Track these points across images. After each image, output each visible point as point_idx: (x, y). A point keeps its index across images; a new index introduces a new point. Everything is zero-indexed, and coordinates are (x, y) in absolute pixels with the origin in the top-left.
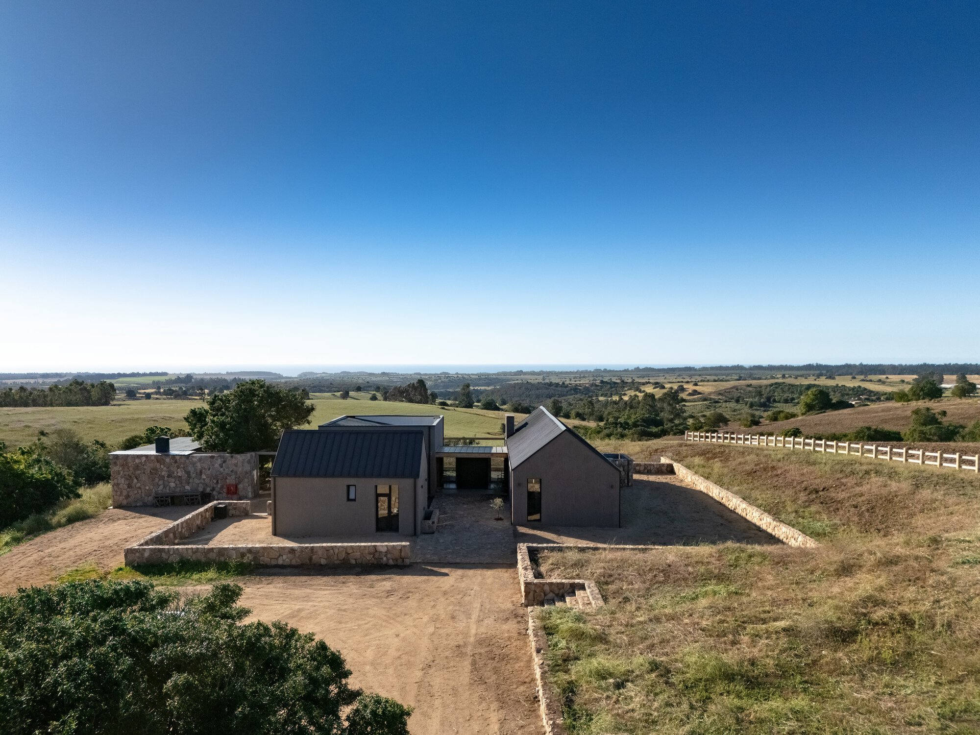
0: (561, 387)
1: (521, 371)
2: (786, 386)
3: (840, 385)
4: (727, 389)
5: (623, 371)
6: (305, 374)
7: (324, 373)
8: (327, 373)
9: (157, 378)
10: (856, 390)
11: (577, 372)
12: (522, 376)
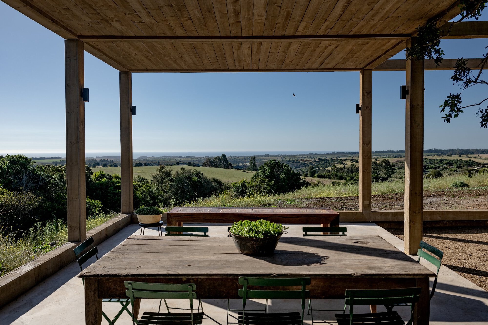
0: (296, 162)
1: (268, 155)
2: (428, 160)
3: (459, 159)
4: (395, 162)
5: (326, 154)
6: (142, 157)
7: (153, 157)
8: (154, 157)
9: (55, 160)
10: (468, 162)
11: (300, 155)
12: (269, 157)
